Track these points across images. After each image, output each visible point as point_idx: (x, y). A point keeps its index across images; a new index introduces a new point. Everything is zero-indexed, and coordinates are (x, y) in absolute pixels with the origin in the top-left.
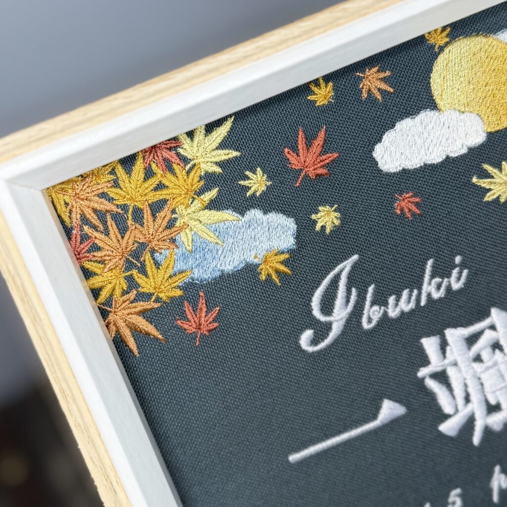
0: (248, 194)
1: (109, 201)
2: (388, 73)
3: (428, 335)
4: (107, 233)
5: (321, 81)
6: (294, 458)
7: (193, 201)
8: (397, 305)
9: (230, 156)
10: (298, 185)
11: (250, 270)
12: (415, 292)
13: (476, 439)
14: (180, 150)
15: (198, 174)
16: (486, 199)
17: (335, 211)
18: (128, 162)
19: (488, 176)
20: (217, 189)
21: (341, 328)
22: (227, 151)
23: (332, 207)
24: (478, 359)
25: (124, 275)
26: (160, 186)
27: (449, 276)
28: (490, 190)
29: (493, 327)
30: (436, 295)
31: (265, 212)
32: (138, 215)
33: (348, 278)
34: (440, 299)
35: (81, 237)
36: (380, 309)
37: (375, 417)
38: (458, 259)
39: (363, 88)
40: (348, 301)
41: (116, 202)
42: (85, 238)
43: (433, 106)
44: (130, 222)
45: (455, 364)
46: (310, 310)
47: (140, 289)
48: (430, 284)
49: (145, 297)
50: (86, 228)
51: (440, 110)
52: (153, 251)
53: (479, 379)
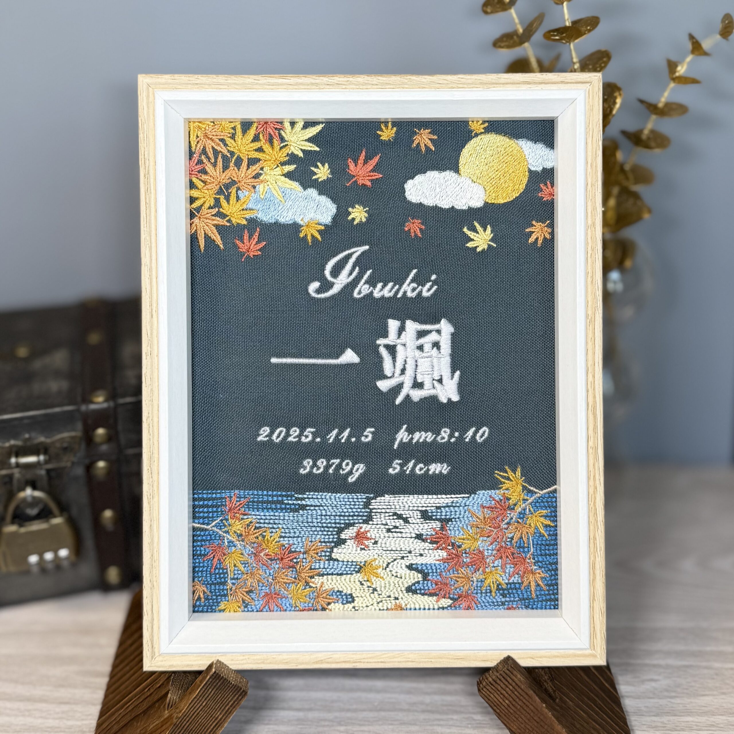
0: (314, 177)
1: (224, 146)
2: (435, 137)
3: (394, 318)
4: (215, 165)
5: (390, 125)
6: (274, 360)
7: (276, 167)
8: (381, 290)
9: (312, 149)
10: (348, 185)
11: (296, 227)
12: (397, 287)
13: (398, 401)
14: (282, 132)
15: (287, 152)
16: (468, 245)
17: (366, 212)
18: (246, 125)
19: (475, 230)
20: (295, 166)
21: (339, 289)
22: (311, 145)
23: (364, 208)
24: (421, 348)
25: (214, 196)
26: (260, 150)
27: (423, 285)
28: (473, 240)
29: (439, 332)
30: (410, 294)
31: (320, 194)
32: (239, 162)
33: (357, 259)
34: (412, 298)
35: (198, 161)
36: (369, 288)
37: (337, 357)
38: (434, 277)
39: (415, 139)
40: (350, 274)
41: (228, 148)
42: (200, 162)
43: (457, 170)
44: (232, 164)
45: (404, 345)
46: (324, 270)
47: (221, 209)
48: (409, 285)
49: (222, 216)
50: (203, 157)
51: (460, 174)
52: (238, 189)
53: (416, 361)
